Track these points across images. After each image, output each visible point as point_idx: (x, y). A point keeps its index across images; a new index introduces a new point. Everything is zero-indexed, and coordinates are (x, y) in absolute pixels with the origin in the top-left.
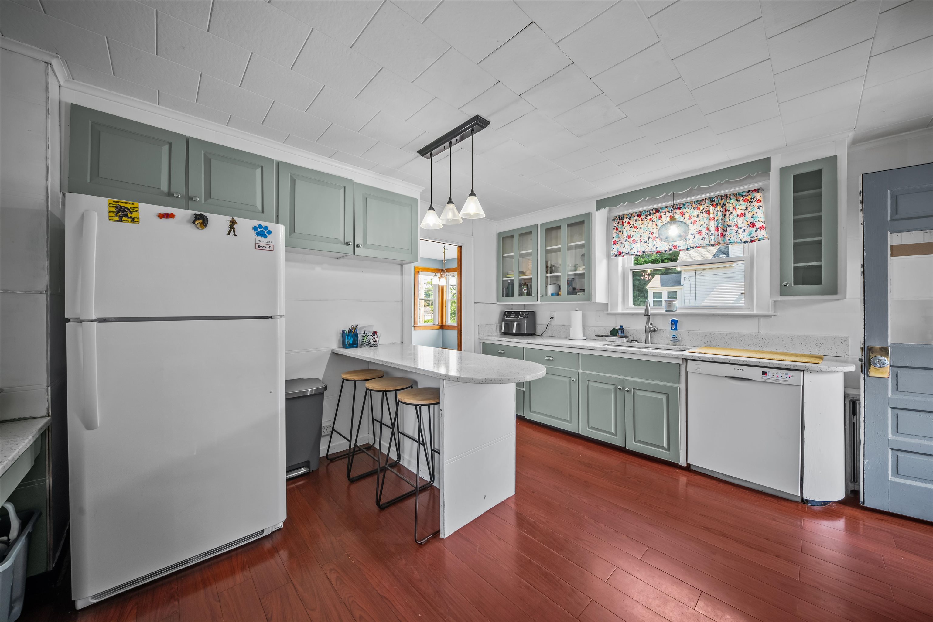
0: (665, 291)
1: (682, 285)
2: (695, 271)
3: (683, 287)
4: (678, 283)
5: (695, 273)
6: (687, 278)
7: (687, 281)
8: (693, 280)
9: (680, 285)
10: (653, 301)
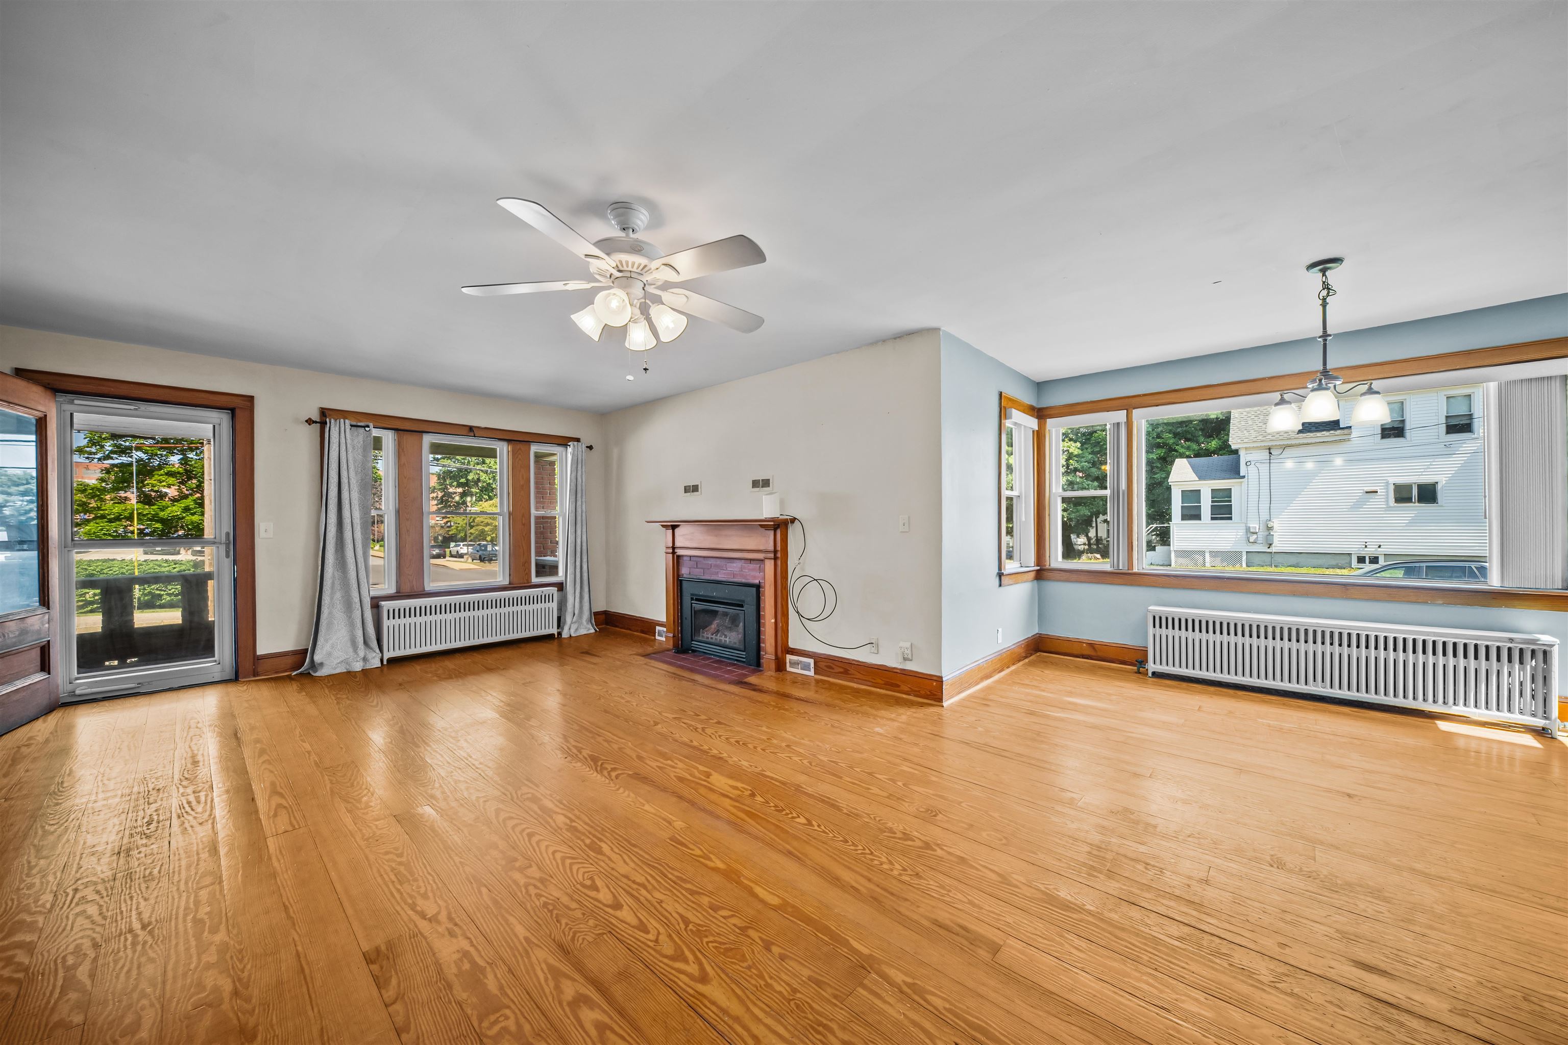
0: (1206, 489)
1: (1244, 477)
2: (1269, 449)
3: (1245, 480)
4: (1234, 471)
5: (1270, 453)
6: (1253, 463)
7: (1252, 469)
8: (1264, 468)
9: (1237, 476)
10: (1182, 507)
